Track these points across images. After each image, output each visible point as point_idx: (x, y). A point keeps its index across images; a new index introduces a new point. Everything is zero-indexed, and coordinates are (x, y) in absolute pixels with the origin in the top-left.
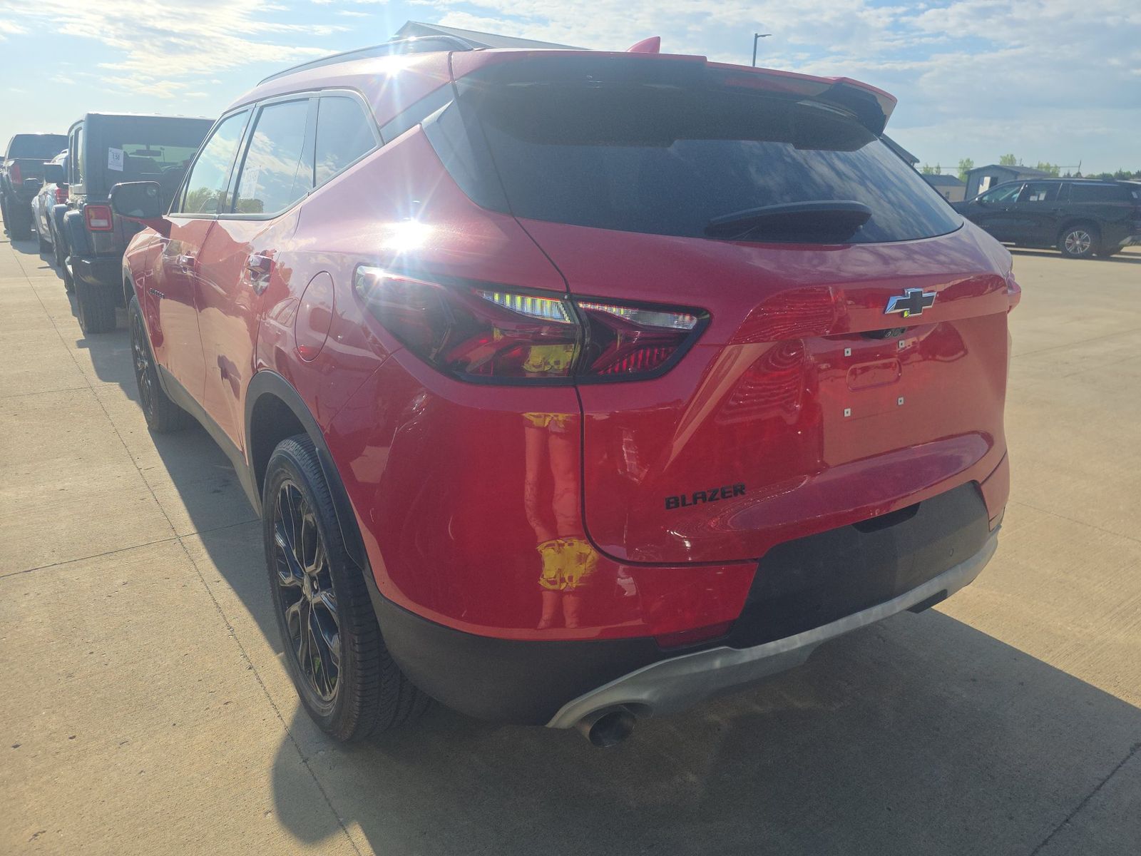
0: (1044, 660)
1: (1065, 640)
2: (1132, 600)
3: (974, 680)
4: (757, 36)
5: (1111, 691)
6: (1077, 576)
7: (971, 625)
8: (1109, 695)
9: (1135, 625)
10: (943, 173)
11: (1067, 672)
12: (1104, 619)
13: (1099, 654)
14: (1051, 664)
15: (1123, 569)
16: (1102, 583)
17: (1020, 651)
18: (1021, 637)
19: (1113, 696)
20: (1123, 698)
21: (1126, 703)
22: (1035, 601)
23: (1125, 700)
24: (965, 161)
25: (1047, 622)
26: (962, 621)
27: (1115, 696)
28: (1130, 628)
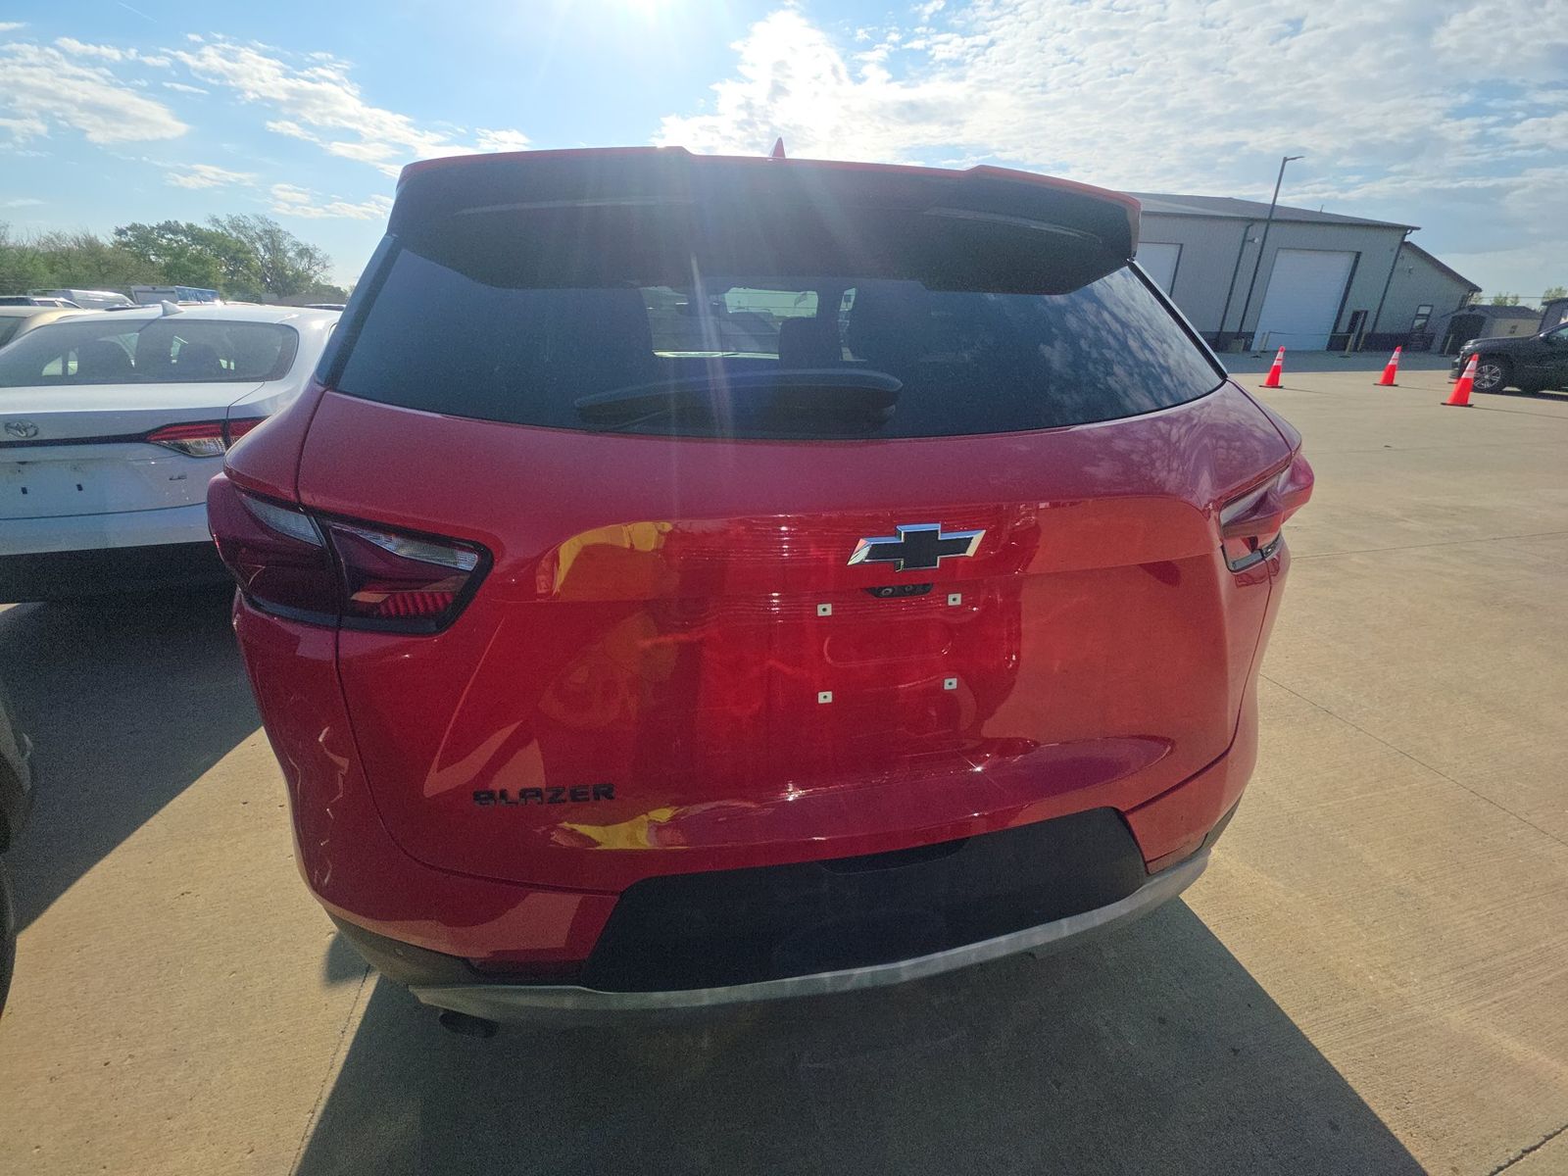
0: (1297, 1021)
1: (1354, 996)
2: (1515, 955)
3: (1162, 1021)
4: (1285, 160)
5: (1385, 1115)
6: (1435, 889)
7: (1211, 928)
8: (1378, 1121)
9: (1495, 1002)
10: (1521, 303)
11: (1326, 1055)
12: (1444, 977)
13: (1399, 1040)
14: (1304, 1032)
15: (1526, 896)
16: (1474, 912)
17: (1265, 993)
18: (1281, 970)
19: (1383, 1126)
20: (1400, 1135)
21: (1402, 1146)
22: (1339, 916)
23: (1402, 1141)
24: (1554, 290)
25: (1339, 957)
26: (1202, 919)
27: (1389, 1126)
28: (1485, 1006)
